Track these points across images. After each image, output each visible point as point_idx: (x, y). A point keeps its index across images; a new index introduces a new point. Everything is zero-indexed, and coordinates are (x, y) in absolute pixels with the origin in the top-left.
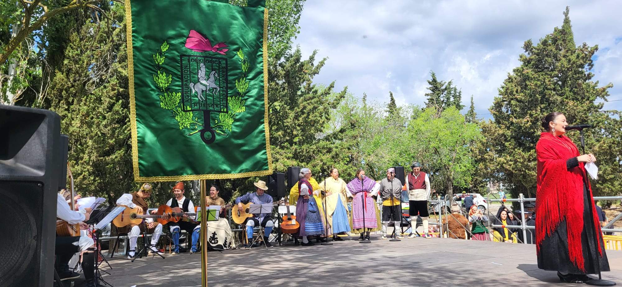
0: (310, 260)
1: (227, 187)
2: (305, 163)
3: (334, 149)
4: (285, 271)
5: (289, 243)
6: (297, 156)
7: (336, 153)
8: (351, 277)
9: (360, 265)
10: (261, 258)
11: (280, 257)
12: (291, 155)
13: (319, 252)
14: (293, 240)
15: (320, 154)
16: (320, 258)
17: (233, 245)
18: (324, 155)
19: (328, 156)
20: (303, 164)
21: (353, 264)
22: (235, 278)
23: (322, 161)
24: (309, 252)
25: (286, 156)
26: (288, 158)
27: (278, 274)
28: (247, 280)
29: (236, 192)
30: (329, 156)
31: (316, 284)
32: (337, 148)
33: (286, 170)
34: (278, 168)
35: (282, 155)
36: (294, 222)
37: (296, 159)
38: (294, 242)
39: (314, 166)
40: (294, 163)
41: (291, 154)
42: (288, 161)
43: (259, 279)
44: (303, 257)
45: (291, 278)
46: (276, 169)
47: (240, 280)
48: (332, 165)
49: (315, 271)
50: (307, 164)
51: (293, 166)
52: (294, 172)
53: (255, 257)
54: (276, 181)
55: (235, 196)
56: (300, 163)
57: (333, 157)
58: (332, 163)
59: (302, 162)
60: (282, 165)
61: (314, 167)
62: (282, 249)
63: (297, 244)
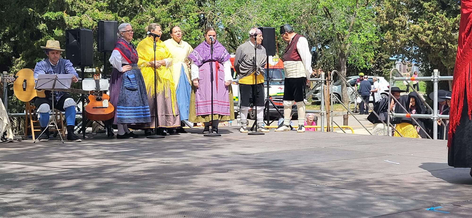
0: (125, 156)
1: (4, 50)
2: (127, 18)
4: (83, 170)
5: (99, 135)
6: (116, 6)
7: (176, 4)
8: (183, 177)
9: (196, 163)
10: (48, 153)
11: (80, 153)
12: (105, 5)
13: (141, 146)
14: (105, 132)
15: (152, 6)
16: (141, 154)
18: (157, 7)
19: (163, 9)
20: (123, 19)
21: (186, 161)
22: (4, 178)
23: (153, 15)
24: (125, 147)
25: (97, 5)
26: (101, 9)
27: (71, 173)
28: (21, 181)
29: (19, 59)
30: (165, 8)
31: (127, 185)
33: (96, 27)
34: (83, 22)
35: (90, 4)
36: (106, 103)
37: (113, 11)
38: (107, 133)
39: (141, 23)
40: (110, 17)
41: (106, 3)
42: (100, 13)
43: (40, 180)
44: (116, 153)
45: (90, 178)
46: (81, 25)
47: (11, 181)
48: (168, 22)
49: (129, 170)
50: (131, 19)
51: (107, 20)
52: (109, 31)
53: (42, 152)
54: (79, 40)
55: (18, 65)
56: (119, 17)
57: (171, 11)
58: (169, 19)
59: (122, 17)
60: (91, 20)
61: (140, 24)
62: (85, 143)
63: (111, 136)
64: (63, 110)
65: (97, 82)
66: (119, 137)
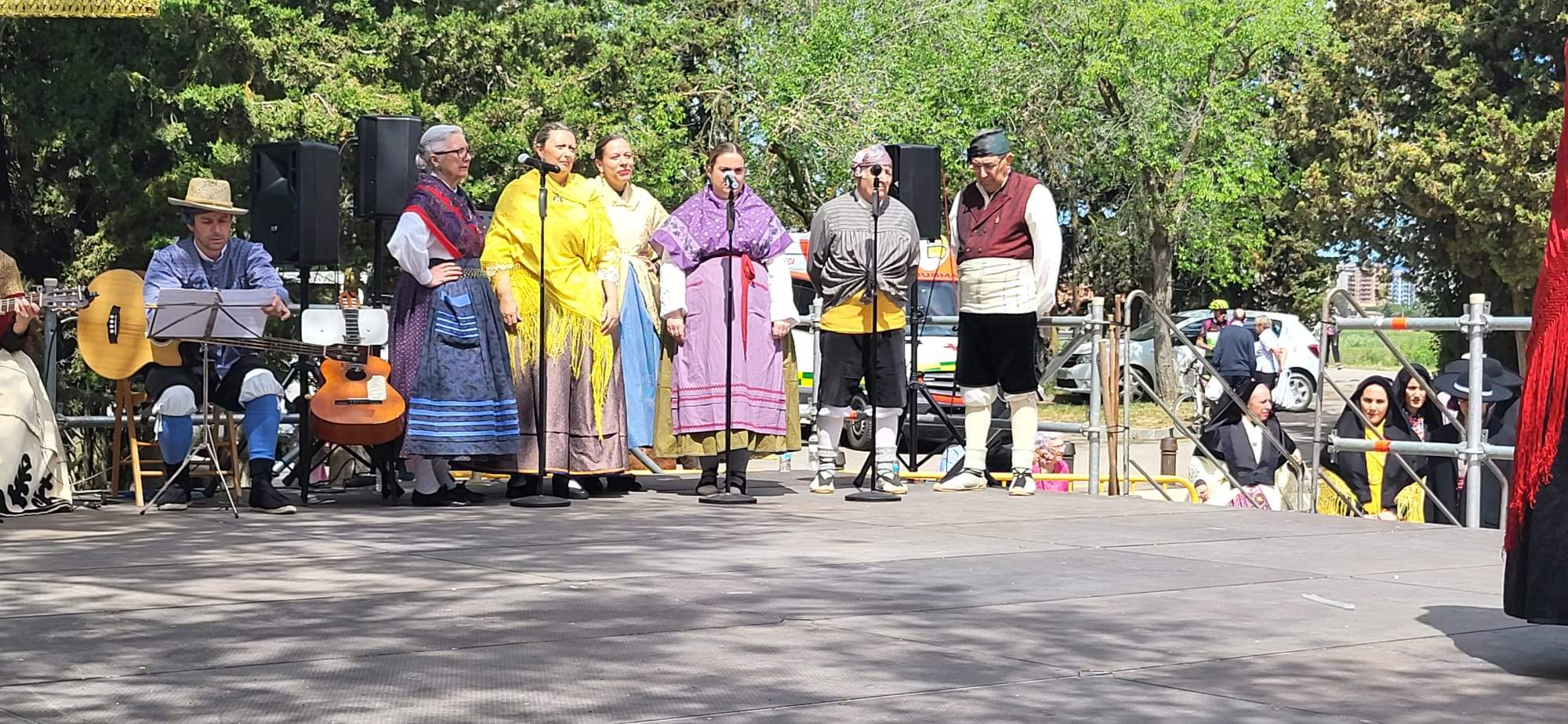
0: (442, 564)
1: (46, 208)
2: (454, 109)
3: (605, 48)
4: (303, 609)
5: (354, 492)
6: (415, 69)
7: (613, 64)
8: (634, 638)
9: (677, 593)
10: (190, 550)
11: (293, 551)
12: (381, 63)
13: (490, 532)
14: (373, 482)
15: (532, 67)
16: (492, 559)
17: (64, 492)
18: (549, 73)
19: (571, 80)
20: (439, 112)
21: (642, 585)
22: (47, 630)
23: (537, 98)
24: (438, 534)
25: (353, 65)
26: (367, 77)
27: (266, 618)
28: (101, 640)
29: (95, 238)
30: (577, 78)
31: (451, 662)
32: (617, 40)
33: (348, 135)
34: (308, 120)
35: (331, 60)
36: (377, 388)
37: (408, 85)
38: (378, 487)
39: (498, 125)
40: (397, 102)
41: (382, 58)
42: (362, 91)
43: (166, 637)
44: (411, 553)
45: (327, 636)
46: (301, 129)
47: (68, 640)
48: (586, 123)
49: (455, 612)
50: (464, 111)
51: (386, 113)
52: (393, 146)
53: (169, 545)
54: (294, 180)
55: (90, 258)
56: (425, 106)
57: (596, 86)
58: (589, 113)
59: (435, 103)
60: (332, 111)
61: (494, 129)
62: (308, 518)
63: (391, 498)
64: (239, 409)
65: (351, 318)
66: (421, 501)
